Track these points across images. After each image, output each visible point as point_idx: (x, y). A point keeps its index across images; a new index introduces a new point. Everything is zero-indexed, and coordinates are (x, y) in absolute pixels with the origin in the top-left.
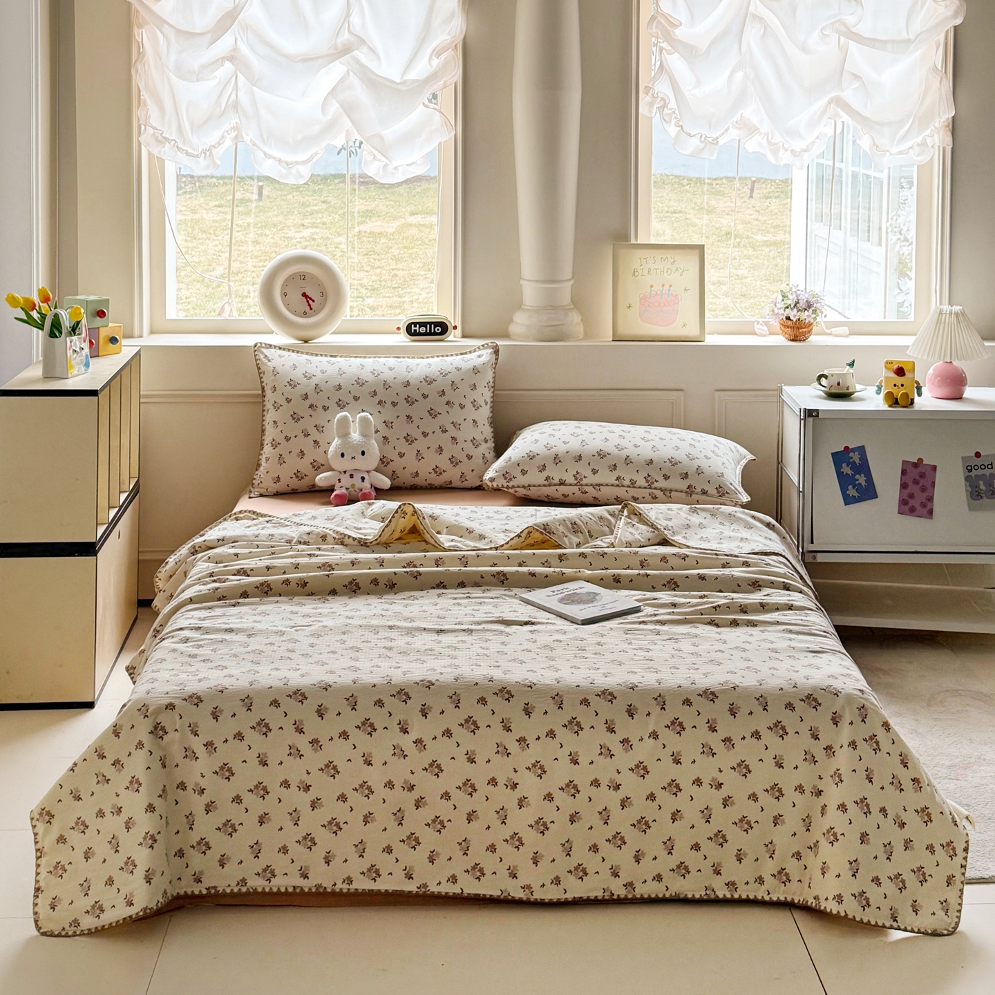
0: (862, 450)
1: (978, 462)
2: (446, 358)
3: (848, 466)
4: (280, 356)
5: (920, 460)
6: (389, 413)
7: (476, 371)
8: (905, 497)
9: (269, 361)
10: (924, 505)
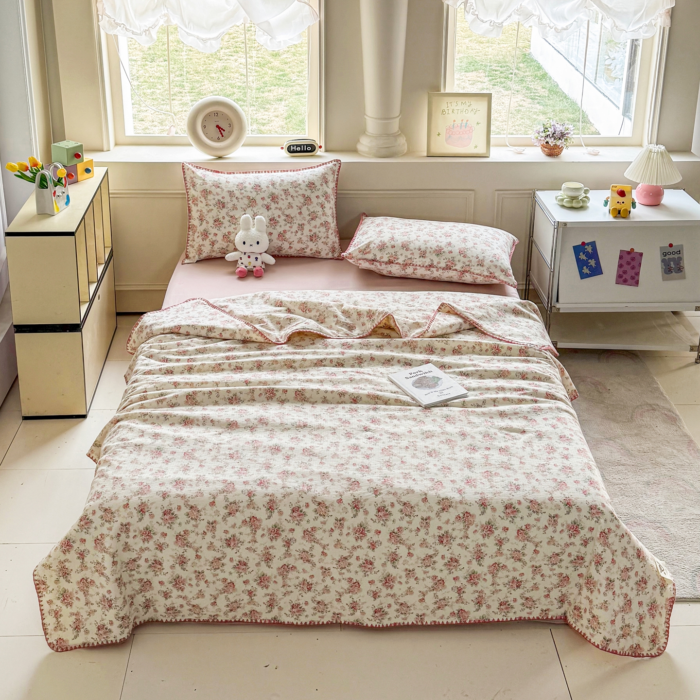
0: (593, 244)
1: (671, 250)
3: (584, 254)
5: (632, 249)
8: (621, 273)
10: (633, 278)
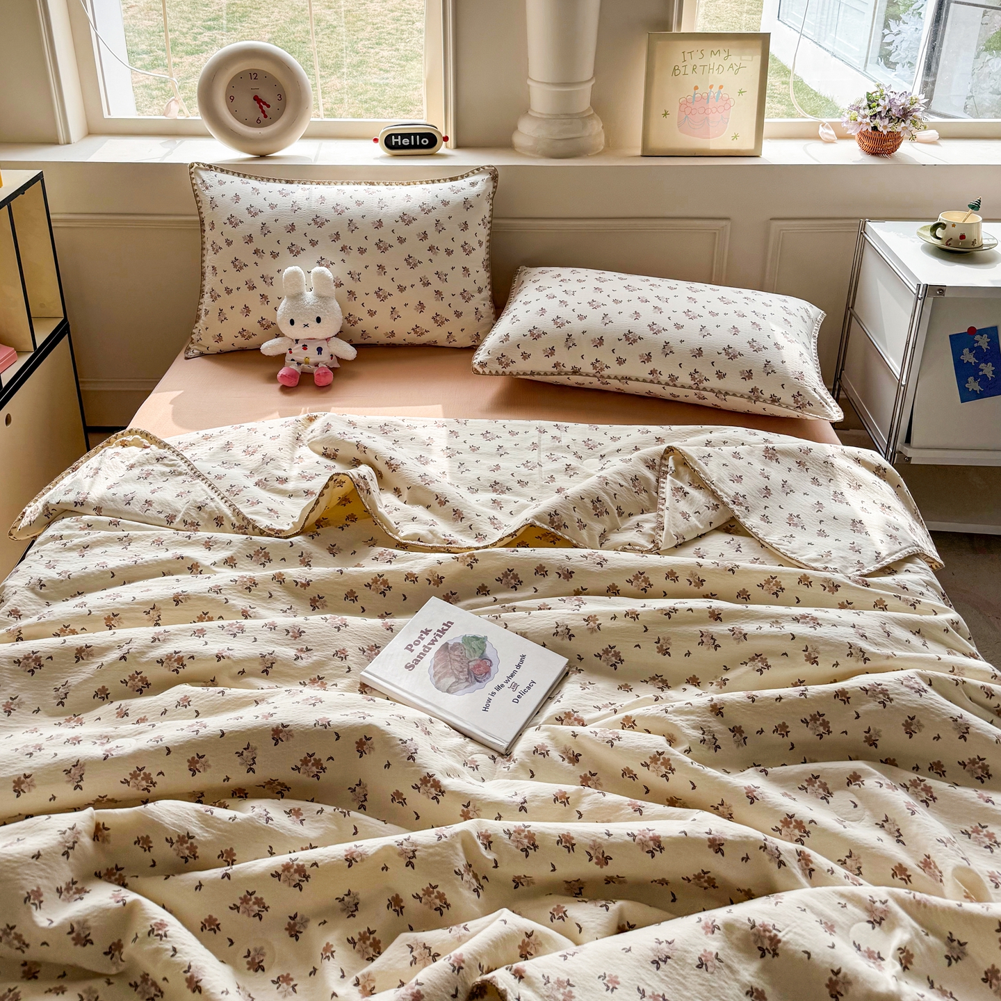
0: (993, 331)
2: (430, 186)
3: (971, 352)
4: (221, 183)
6: (355, 262)
7: (467, 204)
9: (207, 188)
